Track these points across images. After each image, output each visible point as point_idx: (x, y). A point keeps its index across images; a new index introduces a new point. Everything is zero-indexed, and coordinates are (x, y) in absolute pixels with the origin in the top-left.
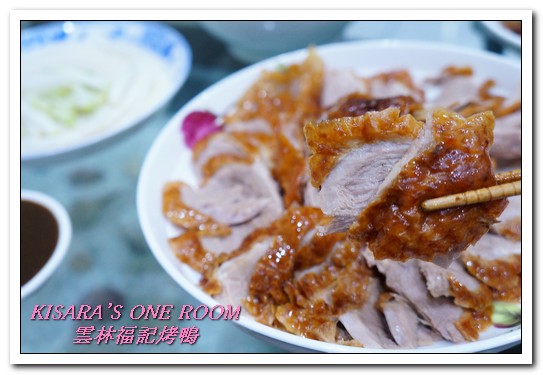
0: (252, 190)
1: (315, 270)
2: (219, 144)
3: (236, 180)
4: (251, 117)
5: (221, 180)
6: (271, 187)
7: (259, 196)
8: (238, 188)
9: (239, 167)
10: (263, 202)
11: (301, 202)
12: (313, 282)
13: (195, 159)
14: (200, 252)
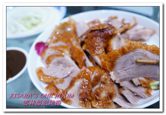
0: (66, 65)
1: (97, 86)
2: (49, 52)
3: (59, 63)
4: (56, 41)
5: (54, 64)
6: (73, 63)
7: (69, 66)
8: (61, 65)
9: (60, 58)
10: (72, 68)
11: (85, 65)
12: (99, 91)
13: (43, 59)
14: (57, 90)
